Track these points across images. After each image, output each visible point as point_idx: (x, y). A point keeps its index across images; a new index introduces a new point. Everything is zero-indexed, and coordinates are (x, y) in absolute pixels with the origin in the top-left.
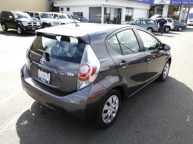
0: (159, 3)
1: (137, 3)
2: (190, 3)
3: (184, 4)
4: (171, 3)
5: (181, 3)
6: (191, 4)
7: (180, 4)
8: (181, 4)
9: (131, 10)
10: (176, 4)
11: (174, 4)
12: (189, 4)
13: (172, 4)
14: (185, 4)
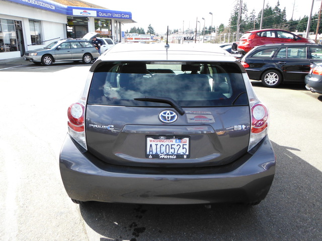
0: (81, 15)
1: (47, 12)
2: (123, 16)
3: (115, 17)
4: (98, 16)
5: (112, 15)
6: (124, 18)
7: (110, 17)
8: (112, 17)
9: (37, 24)
10: (104, 17)
11: (102, 17)
12: (121, 18)
13: (100, 17)
14: (117, 18)
